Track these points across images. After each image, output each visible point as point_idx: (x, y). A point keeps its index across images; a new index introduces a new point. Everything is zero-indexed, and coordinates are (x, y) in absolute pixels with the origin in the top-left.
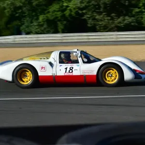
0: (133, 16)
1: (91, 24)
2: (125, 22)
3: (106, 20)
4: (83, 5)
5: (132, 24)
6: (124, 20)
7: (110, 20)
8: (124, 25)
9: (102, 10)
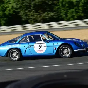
0: (55, 11)
1: (24, 19)
2: (49, 16)
3: (35, 15)
4: (19, 6)
5: (54, 17)
6: (48, 15)
7: (38, 15)
8: (48, 18)
9: (32, 8)
